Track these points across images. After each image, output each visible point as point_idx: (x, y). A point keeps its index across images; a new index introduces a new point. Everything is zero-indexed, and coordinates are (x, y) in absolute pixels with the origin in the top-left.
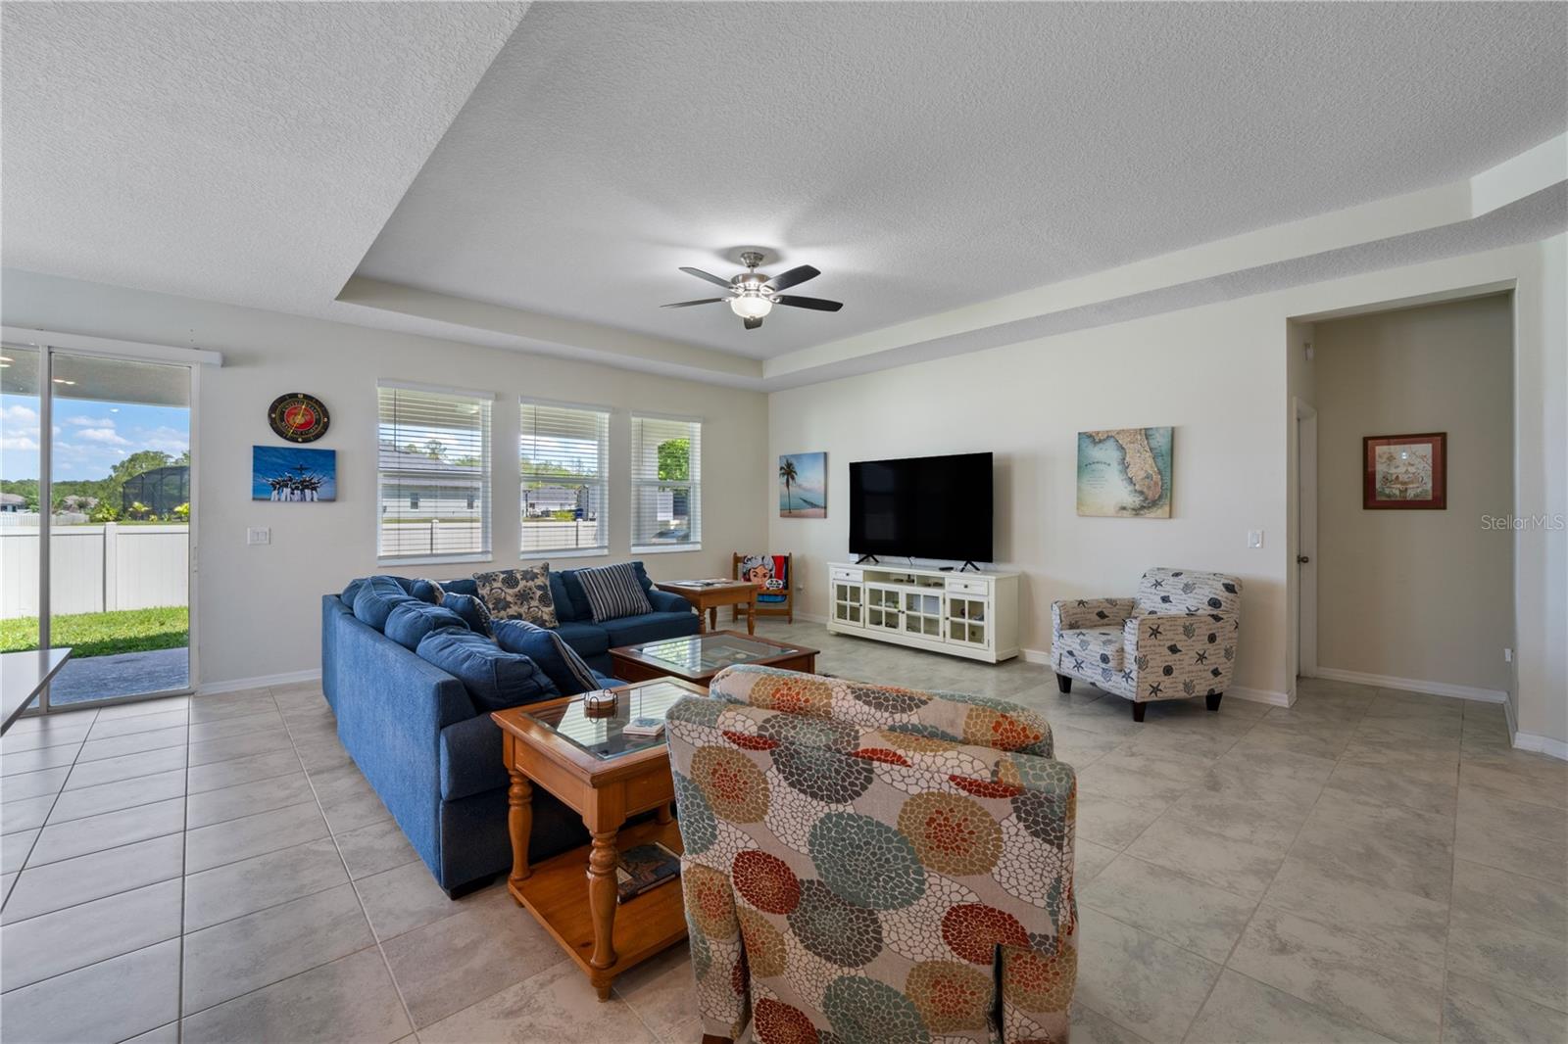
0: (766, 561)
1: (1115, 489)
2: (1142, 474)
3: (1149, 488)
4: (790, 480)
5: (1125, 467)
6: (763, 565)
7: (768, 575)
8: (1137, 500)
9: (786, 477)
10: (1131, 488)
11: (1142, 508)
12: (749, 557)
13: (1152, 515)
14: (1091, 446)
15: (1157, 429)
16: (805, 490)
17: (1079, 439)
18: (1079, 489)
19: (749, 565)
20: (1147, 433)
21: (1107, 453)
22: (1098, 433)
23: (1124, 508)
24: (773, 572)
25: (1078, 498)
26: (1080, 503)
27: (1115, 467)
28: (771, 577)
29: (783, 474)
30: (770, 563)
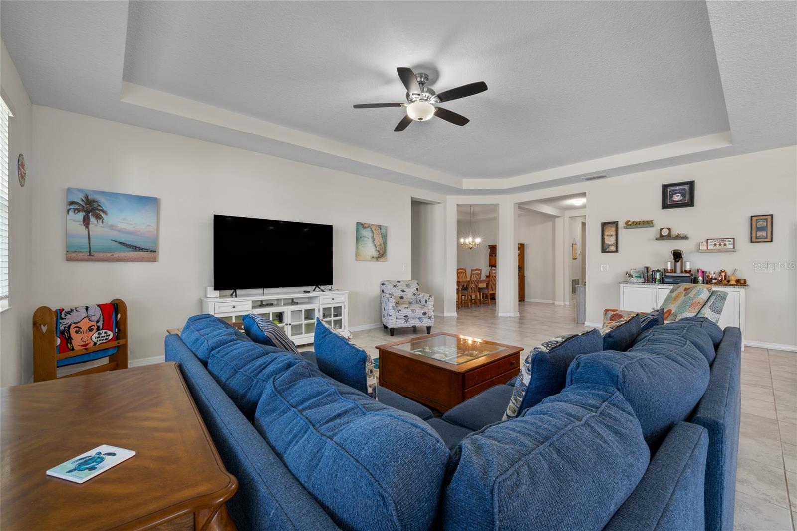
0: (90, 312)
1: (370, 249)
2: (379, 244)
3: (381, 249)
4: (92, 219)
5: (374, 240)
6: (88, 317)
7: (95, 328)
8: (375, 254)
9: (81, 216)
10: (375, 249)
11: (379, 257)
12: (66, 310)
13: (381, 260)
14: (362, 229)
15: (383, 226)
16: (120, 231)
17: (357, 225)
18: (357, 248)
19: (69, 320)
20: (380, 227)
21: (366, 233)
22: (365, 224)
23: (373, 257)
24: (100, 324)
25: (356, 252)
26: (357, 254)
27: (370, 239)
28: (98, 329)
29: (77, 211)
30: (97, 314)
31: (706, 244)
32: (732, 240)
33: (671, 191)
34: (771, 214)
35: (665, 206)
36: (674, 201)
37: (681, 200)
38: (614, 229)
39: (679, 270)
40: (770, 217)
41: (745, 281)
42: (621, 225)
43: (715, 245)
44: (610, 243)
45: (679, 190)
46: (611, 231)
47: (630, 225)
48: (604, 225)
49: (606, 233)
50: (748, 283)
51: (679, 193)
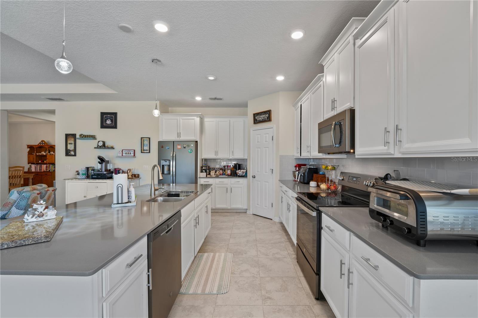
31: (121, 153)
32: (133, 151)
33: (106, 117)
34: (149, 137)
35: (103, 126)
36: (107, 124)
37: (111, 124)
38: (73, 139)
39: (103, 170)
40: (148, 139)
41: (138, 175)
42: (78, 136)
43: (126, 153)
44: (71, 149)
45: (109, 117)
46: (71, 141)
47: (83, 137)
48: (67, 136)
49: (69, 142)
50: (141, 176)
51: (110, 119)
